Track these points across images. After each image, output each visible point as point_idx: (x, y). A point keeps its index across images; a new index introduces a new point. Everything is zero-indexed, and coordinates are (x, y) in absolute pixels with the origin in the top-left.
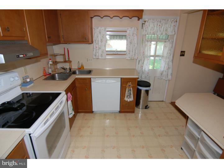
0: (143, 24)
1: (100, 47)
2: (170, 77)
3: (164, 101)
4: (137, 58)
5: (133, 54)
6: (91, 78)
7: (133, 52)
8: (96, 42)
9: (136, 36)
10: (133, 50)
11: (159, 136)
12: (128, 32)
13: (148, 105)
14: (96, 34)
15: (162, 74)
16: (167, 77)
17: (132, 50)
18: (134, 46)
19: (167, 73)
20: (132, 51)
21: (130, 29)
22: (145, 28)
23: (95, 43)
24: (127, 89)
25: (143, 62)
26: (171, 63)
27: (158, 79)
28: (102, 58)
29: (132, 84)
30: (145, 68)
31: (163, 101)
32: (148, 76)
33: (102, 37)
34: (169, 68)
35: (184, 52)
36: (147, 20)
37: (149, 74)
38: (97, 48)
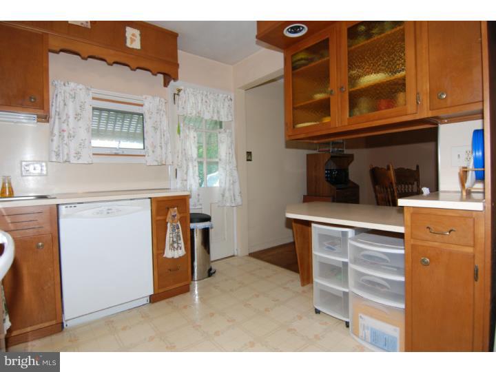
0: (176, 96)
1: (71, 132)
2: (239, 199)
3: (236, 254)
4: (172, 162)
5: (164, 153)
6: (58, 205)
7: (163, 149)
8: (60, 119)
9: (165, 116)
10: (163, 143)
11: (267, 310)
12: (146, 105)
13: (213, 268)
14: (60, 99)
15: (223, 196)
16: (235, 199)
17: (161, 143)
18: (164, 135)
19: (232, 193)
20: (161, 146)
21: (150, 98)
22: (180, 102)
23: (57, 121)
24: (169, 225)
25: (185, 171)
26: (235, 173)
27: (219, 206)
28: (80, 161)
29: (179, 213)
30: (191, 185)
31: (233, 256)
32: (199, 201)
33: (79, 108)
34: (234, 182)
35: (251, 153)
36: (182, 88)
37: (200, 197)
38: (66, 134)
